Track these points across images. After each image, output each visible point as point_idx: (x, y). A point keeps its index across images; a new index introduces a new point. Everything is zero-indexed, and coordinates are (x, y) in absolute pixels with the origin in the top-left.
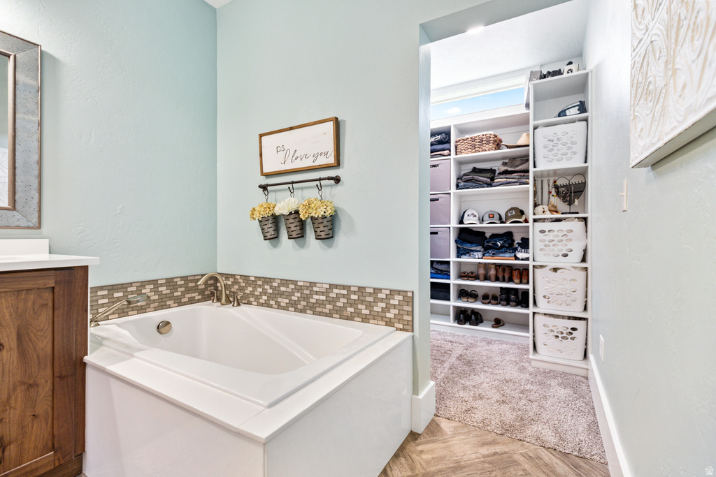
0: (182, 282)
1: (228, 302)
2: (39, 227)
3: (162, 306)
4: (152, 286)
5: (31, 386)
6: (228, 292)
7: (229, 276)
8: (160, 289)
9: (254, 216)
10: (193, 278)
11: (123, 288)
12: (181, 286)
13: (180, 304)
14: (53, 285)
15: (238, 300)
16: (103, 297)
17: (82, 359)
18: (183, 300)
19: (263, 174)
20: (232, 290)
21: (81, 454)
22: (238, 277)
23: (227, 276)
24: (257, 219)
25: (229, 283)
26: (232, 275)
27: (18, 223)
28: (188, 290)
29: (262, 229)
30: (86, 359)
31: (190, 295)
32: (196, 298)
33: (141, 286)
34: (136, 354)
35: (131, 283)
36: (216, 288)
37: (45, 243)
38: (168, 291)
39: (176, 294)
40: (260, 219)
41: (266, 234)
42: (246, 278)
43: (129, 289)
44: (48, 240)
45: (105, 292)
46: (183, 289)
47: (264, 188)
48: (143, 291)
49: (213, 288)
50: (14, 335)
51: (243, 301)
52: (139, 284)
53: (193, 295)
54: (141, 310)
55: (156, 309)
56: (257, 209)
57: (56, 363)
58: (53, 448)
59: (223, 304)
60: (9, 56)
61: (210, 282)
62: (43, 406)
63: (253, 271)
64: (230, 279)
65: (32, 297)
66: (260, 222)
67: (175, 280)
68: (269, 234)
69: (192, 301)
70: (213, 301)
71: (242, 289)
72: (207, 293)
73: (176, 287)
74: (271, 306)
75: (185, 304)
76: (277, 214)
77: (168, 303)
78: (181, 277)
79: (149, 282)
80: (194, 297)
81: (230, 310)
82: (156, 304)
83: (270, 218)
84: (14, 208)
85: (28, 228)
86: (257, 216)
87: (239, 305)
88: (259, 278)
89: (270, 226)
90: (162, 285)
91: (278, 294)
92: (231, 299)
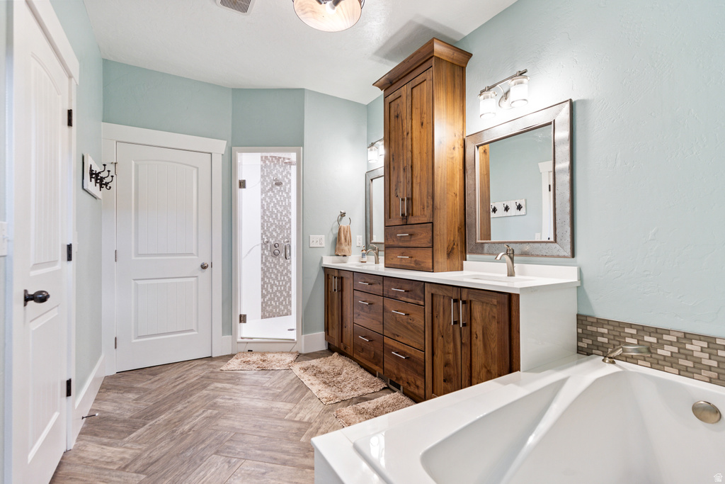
2: (572, 256)
4: (704, 344)
11: (657, 333)
14: (496, 304)
16: (632, 336)
27: (558, 253)
33: (685, 338)
43: (665, 337)
45: (634, 332)
48: (688, 347)
50: (481, 332)
52: (680, 335)
54: (686, 372)
60: (551, 123)
65: (488, 308)
84: (556, 241)
85: (564, 257)
90: (724, 348)
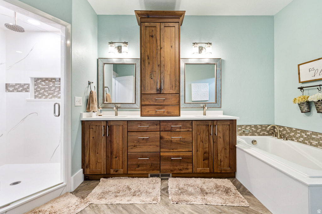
0: (260, 127)
1: (281, 137)
2: (221, 108)
3: (253, 135)
4: (249, 127)
5: (225, 149)
6: (280, 134)
7: (281, 127)
8: (252, 128)
9: (296, 102)
10: (264, 126)
11: (240, 126)
12: (260, 128)
13: (259, 135)
14: (229, 124)
15: (286, 138)
17: (235, 146)
18: (260, 134)
19: (300, 82)
20: (283, 133)
21: (235, 172)
22: (286, 128)
23: (280, 127)
24: (297, 103)
25: (281, 130)
26: (282, 126)
27: (217, 107)
28: (262, 130)
29: (300, 108)
30: (236, 146)
31: (263, 132)
32: (266, 134)
33: (246, 127)
34: (251, 148)
35: (243, 125)
36: (274, 131)
37: (222, 112)
38: (255, 130)
39: (258, 131)
40: (299, 103)
41: (303, 110)
42: (290, 129)
43: (243, 127)
44: (222, 111)
46: (260, 130)
47: (301, 88)
48: (247, 128)
49: (273, 131)
50: (222, 135)
51: (289, 139)
52: (245, 126)
53: (265, 132)
54: (246, 135)
55: (251, 135)
56: (297, 99)
57: (230, 145)
58: (230, 167)
59: (278, 138)
60: (215, 64)
61: (271, 128)
62: (228, 155)
63: (294, 126)
64: (282, 128)
65: (225, 126)
66: (299, 104)
67: (257, 126)
68: (305, 110)
69: (264, 135)
70: (273, 136)
71: (288, 133)
72: (270, 132)
73: (258, 128)
74: (306, 144)
75: (261, 135)
76: (309, 101)
77: (255, 134)
78: (260, 125)
79: (249, 126)
80: (265, 133)
81: (282, 141)
82: (251, 134)
83: (305, 103)
84: (216, 103)
85: (219, 108)
86: (297, 102)
87: (287, 140)
88: (299, 130)
89: (305, 106)
90: (253, 127)
91: (311, 138)
92: (282, 137)
